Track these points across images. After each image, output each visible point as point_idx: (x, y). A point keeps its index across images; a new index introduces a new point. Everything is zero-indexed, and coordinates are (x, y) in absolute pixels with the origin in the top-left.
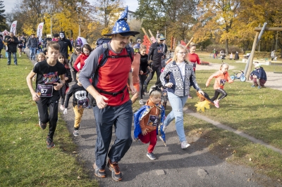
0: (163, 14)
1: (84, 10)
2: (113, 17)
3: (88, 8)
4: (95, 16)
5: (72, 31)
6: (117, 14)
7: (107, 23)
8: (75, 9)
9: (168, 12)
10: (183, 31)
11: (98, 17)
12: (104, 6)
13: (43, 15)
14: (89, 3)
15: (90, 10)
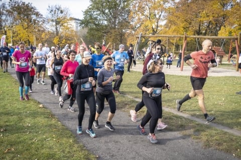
0: (106, 23)
1: (38, 21)
2: (62, 27)
3: (41, 19)
4: (47, 26)
5: (29, 40)
6: (66, 24)
7: (57, 32)
8: (31, 21)
9: (109, 20)
10: (121, 37)
11: (50, 27)
12: (55, 18)
13: (4, 27)
14: (42, 15)
15: (44, 22)
